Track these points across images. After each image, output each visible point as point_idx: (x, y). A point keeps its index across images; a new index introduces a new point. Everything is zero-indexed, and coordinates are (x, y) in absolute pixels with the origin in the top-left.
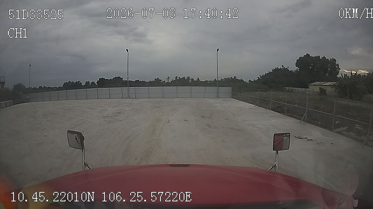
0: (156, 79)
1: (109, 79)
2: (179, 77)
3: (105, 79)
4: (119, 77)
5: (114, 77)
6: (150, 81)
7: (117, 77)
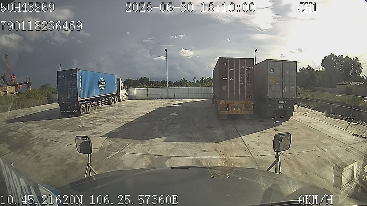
0: (182, 79)
1: (135, 80)
2: (205, 78)
3: (132, 79)
4: (145, 78)
5: (141, 78)
6: (177, 81)
7: (143, 78)
